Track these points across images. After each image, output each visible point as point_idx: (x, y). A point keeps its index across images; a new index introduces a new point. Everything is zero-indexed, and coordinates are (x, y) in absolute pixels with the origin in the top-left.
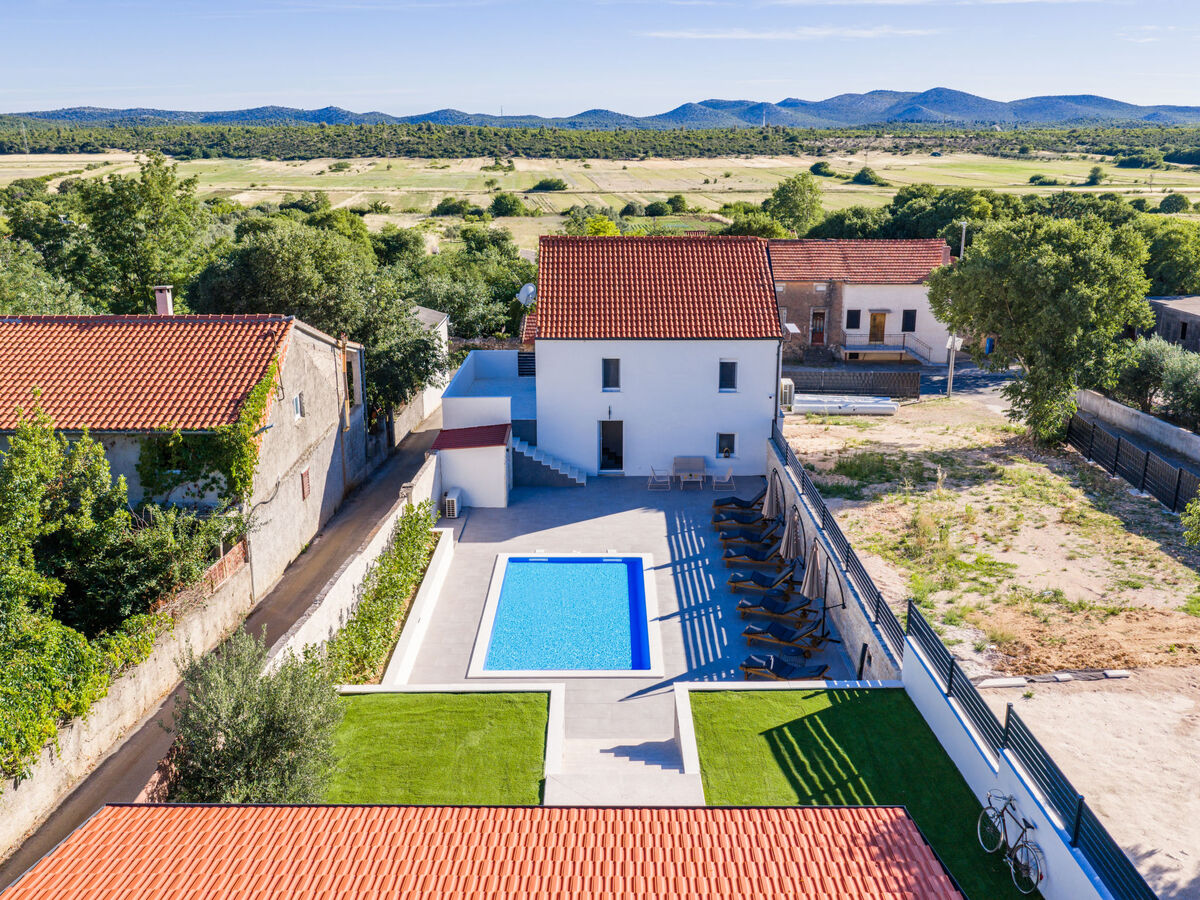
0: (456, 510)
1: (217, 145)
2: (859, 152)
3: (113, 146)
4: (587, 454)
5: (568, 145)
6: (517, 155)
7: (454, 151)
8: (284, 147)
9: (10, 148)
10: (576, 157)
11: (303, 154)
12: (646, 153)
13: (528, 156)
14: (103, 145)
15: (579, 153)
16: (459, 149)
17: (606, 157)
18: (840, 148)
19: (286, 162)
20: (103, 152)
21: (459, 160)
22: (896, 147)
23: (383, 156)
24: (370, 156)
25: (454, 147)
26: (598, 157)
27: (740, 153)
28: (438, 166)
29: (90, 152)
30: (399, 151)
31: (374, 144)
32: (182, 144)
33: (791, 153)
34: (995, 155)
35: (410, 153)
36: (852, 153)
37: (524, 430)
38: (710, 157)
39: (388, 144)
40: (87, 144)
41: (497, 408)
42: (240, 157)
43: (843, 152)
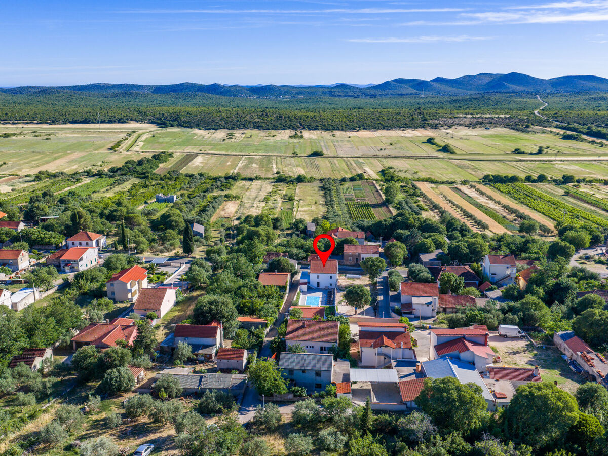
0: (302, 292)
1: (175, 120)
2: (454, 127)
3: (131, 120)
4: (315, 285)
5: (326, 123)
6: (304, 128)
7: (277, 127)
8: (205, 123)
9: (89, 121)
10: (329, 130)
11: (213, 127)
12: (360, 127)
13: (309, 129)
14: (127, 119)
15: (331, 128)
16: (280, 126)
17: (342, 130)
18: (446, 125)
19: (207, 131)
20: (128, 123)
21: (280, 131)
22: (470, 124)
23: (248, 129)
24: (242, 128)
25: (277, 124)
26: (339, 130)
27: (400, 127)
28: (271, 135)
29: (122, 123)
30: (254, 126)
31: (243, 123)
32: (160, 119)
33: (423, 127)
34: (513, 129)
35: (259, 127)
36: (450, 127)
37: (309, 282)
38: (387, 130)
39: (250, 122)
40: (120, 119)
41: (306, 281)
42: (186, 127)
43: (446, 127)
